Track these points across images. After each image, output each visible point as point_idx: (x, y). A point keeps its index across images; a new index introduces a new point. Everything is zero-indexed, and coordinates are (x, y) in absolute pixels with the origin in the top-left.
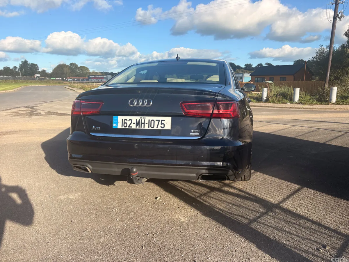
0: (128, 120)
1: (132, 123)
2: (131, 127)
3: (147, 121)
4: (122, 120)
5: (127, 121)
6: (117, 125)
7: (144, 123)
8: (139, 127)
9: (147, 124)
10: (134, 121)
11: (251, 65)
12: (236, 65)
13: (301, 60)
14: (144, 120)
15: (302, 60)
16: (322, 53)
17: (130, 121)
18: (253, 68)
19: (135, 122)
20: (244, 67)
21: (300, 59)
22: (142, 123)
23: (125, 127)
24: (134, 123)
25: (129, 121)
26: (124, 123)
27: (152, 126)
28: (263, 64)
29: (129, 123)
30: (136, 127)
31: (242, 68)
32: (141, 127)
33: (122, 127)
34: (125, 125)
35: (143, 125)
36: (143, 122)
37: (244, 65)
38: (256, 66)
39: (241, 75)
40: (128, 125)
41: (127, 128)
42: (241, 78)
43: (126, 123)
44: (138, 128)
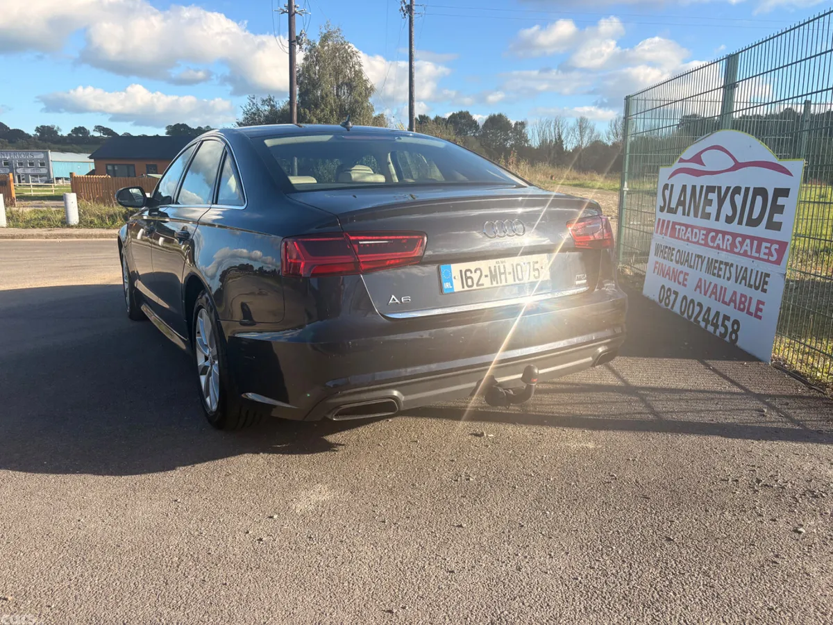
0: (473, 271)
1: (483, 276)
2: (483, 285)
3: (509, 269)
4: (461, 271)
5: (471, 272)
6: (452, 285)
7: (505, 273)
8: (497, 283)
9: (510, 273)
10: (486, 272)
11: (55, 129)
12: (11, 128)
13: (183, 124)
14: (504, 266)
15: (184, 126)
16: (255, 114)
17: (478, 272)
18: (62, 136)
19: (488, 273)
20: (35, 133)
21: (181, 123)
22: (500, 274)
23: (468, 286)
24: (486, 276)
25: (475, 272)
26: (467, 278)
27: (520, 277)
28: (87, 128)
29: (476, 276)
30: (492, 283)
31: (28, 136)
32: (501, 283)
33: (463, 287)
34: (470, 282)
35: (503, 276)
36: (502, 271)
37: (35, 128)
38: (70, 132)
39: (41, 156)
40: (475, 282)
41: (475, 287)
42: (42, 164)
43: (471, 278)
44: (495, 284)
